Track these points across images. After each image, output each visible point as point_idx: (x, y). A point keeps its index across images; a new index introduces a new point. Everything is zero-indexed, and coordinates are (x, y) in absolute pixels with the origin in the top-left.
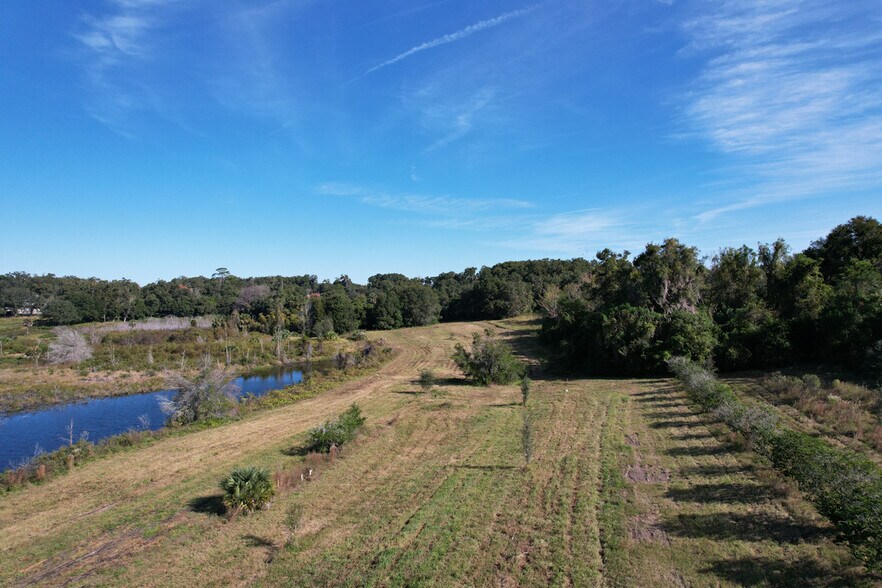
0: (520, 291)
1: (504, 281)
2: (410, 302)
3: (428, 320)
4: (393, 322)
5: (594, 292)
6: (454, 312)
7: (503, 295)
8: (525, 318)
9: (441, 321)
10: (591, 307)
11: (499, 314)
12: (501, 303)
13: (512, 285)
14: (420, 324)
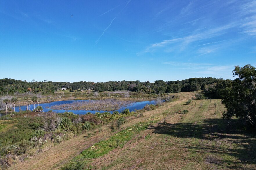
0: (198, 86)
1: (195, 84)
2: (175, 88)
3: (179, 91)
4: (172, 92)
5: (216, 87)
6: (184, 90)
7: (195, 86)
8: (199, 91)
9: (181, 92)
10: (215, 89)
11: (194, 90)
12: (194, 88)
13: (196, 84)
14: (177, 92)
